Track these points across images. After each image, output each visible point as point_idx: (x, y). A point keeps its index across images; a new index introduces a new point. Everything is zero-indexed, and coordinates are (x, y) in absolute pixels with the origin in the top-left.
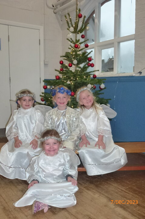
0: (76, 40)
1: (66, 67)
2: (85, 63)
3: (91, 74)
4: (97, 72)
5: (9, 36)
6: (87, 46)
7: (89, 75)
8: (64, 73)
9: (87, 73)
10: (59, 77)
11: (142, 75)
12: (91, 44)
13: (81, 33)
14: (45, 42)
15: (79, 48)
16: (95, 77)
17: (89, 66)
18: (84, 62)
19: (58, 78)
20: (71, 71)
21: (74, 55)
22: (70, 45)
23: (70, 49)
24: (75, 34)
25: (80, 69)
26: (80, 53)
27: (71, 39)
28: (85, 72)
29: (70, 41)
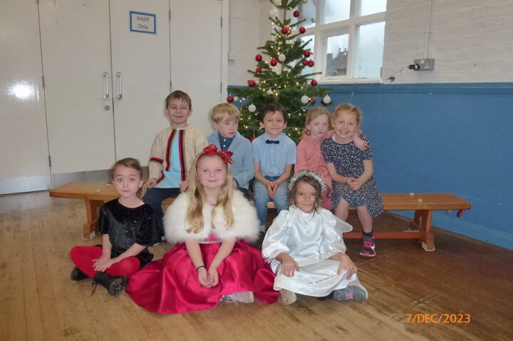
0: (285, 20)
1: (266, 66)
2: (300, 60)
3: (308, 79)
4: (319, 75)
5: (170, 10)
6: (302, 31)
7: (305, 81)
8: (263, 75)
9: (302, 77)
10: (254, 82)
11: (394, 82)
12: (310, 27)
13: (293, 8)
14: (230, 24)
15: (289, 34)
16: (314, 83)
17: (305, 65)
18: (297, 58)
19: (252, 84)
20: (274, 73)
21: (281, 46)
22: (275, 29)
23: (274, 35)
24: (283, 10)
25: (289, 70)
26: (291, 42)
27: (276, 18)
28: (299, 75)
29: (274, 21)
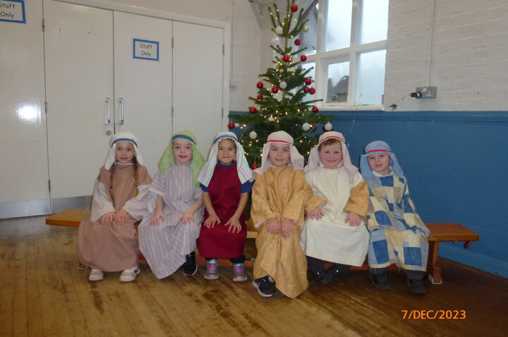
0: (286, 48)
1: (268, 93)
2: (301, 87)
3: (310, 106)
4: (320, 102)
5: (173, 38)
7: (307, 107)
8: (264, 102)
10: (255, 109)
11: (397, 110)
12: (311, 54)
13: (294, 36)
14: (232, 51)
16: (315, 110)
17: (306, 92)
18: (298, 86)
19: (253, 111)
20: (276, 100)
21: (282, 73)
22: (276, 57)
23: (276, 63)
24: (284, 39)
25: (291, 98)
26: (292, 70)
27: (278, 46)
28: (300, 102)
29: (275, 49)
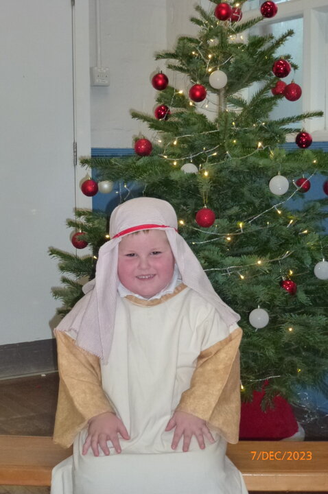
1: (181, 101)
2: (264, 83)
6: (269, 10)
7: (281, 134)
8: (171, 124)
9: (271, 124)
10: (149, 144)
15: (235, 19)
18: (258, 80)
19: (144, 148)
21: (215, 49)
22: (198, 8)
25: (239, 110)
26: (241, 38)
